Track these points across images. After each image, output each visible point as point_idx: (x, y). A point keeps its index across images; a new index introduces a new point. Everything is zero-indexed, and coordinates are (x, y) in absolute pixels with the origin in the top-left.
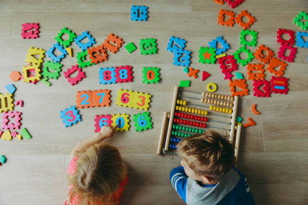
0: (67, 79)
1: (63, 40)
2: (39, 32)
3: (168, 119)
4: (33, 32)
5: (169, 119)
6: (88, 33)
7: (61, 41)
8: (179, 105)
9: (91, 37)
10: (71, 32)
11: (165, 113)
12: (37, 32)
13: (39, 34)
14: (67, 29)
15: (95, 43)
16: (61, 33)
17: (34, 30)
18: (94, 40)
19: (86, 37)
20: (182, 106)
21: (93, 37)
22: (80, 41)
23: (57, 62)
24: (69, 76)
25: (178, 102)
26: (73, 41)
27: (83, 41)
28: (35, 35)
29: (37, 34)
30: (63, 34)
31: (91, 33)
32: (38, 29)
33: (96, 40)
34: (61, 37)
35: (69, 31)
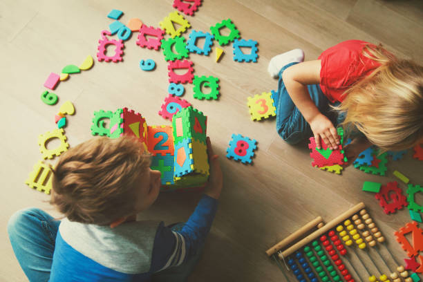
0: (169, 71)
1: (220, 34)
2: (197, 10)
3: (315, 228)
4: (190, 6)
5: (318, 229)
6: (257, 45)
7: (217, 34)
8: (352, 222)
9: (257, 52)
10: (236, 28)
11: (319, 218)
12: (195, 9)
13: (196, 13)
14: (232, 23)
15: (254, 62)
16: (221, 24)
17: (192, 4)
18: (257, 58)
19: (250, 47)
20: (355, 227)
21: (259, 54)
22: (240, 47)
23: (189, 50)
24: (173, 69)
25: (347, 222)
26: (233, 42)
27: (243, 49)
28: (190, 11)
29: (194, 11)
30: (224, 27)
31: (259, 47)
32: (197, 6)
33: (259, 60)
34: (220, 29)
35: (233, 26)
